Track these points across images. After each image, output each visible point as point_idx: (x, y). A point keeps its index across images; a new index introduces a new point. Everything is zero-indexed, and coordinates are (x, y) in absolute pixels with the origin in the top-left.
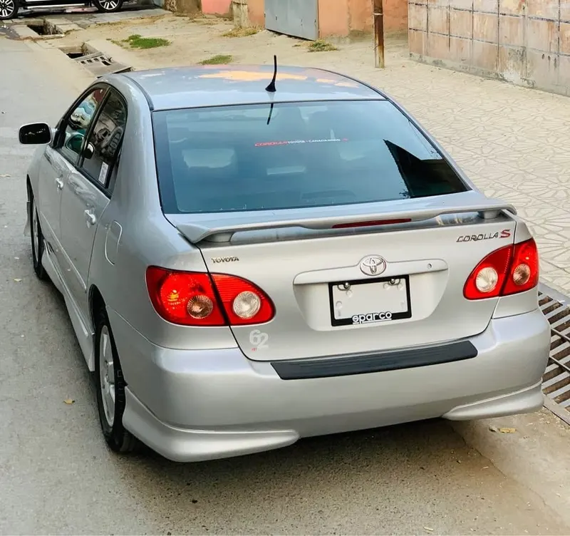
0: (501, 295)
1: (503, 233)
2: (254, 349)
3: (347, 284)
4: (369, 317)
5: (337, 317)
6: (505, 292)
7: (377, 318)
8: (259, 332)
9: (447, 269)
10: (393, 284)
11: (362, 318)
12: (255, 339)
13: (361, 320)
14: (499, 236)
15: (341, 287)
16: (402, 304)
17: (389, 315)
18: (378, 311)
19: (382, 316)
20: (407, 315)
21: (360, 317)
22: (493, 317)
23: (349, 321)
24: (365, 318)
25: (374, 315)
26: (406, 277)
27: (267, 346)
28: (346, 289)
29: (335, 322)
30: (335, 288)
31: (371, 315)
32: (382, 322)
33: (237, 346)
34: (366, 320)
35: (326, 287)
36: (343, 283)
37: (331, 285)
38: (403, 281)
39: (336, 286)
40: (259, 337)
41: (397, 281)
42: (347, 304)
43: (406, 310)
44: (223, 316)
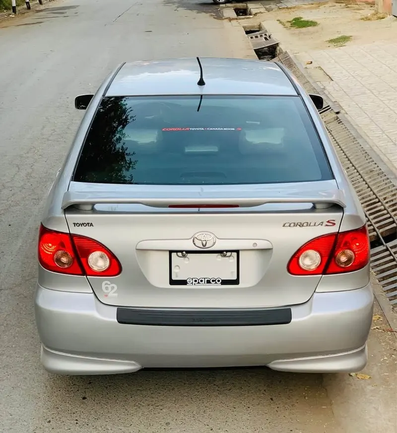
0: (324, 273)
1: (328, 222)
2: (106, 296)
3: (184, 252)
4: (202, 281)
5: (174, 278)
6: (327, 272)
7: (208, 282)
8: (109, 283)
9: (272, 249)
10: (225, 256)
11: (196, 281)
12: (107, 288)
13: (194, 282)
14: (324, 224)
15: (180, 254)
16: (232, 272)
17: (219, 281)
18: (210, 276)
19: (213, 281)
20: (236, 282)
21: (194, 280)
22: (317, 291)
23: (184, 282)
24: (198, 281)
25: (206, 280)
26: (237, 252)
27: (116, 295)
28: (184, 256)
29: (172, 282)
30: (174, 255)
31: (203, 280)
32: (212, 286)
33: (92, 291)
34: (199, 283)
35: (168, 253)
36: (181, 251)
37: (171, 252)
38: (235, 254)
39: (175, 253)
40: (110, 287)
41: (229, 254)
42: (183, 268)
43: (235, 278)
44: (80, 268)
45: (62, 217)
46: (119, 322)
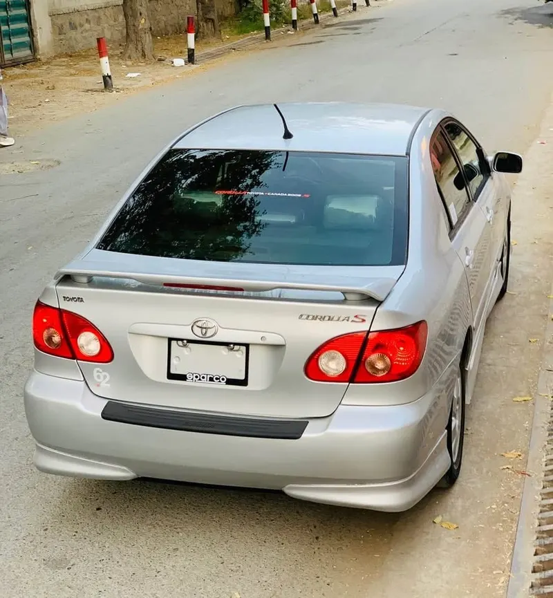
0: (351, 381)
1: (356, 316)
2: (98, 385)
3: (185, 341)
4: (203, 378)
5: (173, 371)
6: (356, 380)
7: (211, 379)
8: (101, 371)
9: (284, 346)
10: (232, 349)
11: (197, 377)
12: (99, 377)
13: (195, 379)
14: (350, 320)
15: (180, 343)
16: (240, 371)
17: (223, 379)
18: (215, 373)
19: (217, 379)
20: (244, 382)
21: (195, 375)
22: (343, 403)
23: (183, 377)
24: (199, 378)
25: (209, 376)
26: (247, 346)
27: (109, 385)
28: (185, 346)
29: (171, 376)
30: (174, 343)
31: (205, 376)
32: (215, 385)
33: (83, 379)
34: (200, 380)
35: (167, 340)
36: (182, 340)
37: (170, 340)
38: (244, 348)
39: (175, 342)
40: (102, 375)
41: (236, 347)
42: (184, 360)
43: (243, 378)
44: (70, 350)
45: (53, 289)
46: (103, 417)
